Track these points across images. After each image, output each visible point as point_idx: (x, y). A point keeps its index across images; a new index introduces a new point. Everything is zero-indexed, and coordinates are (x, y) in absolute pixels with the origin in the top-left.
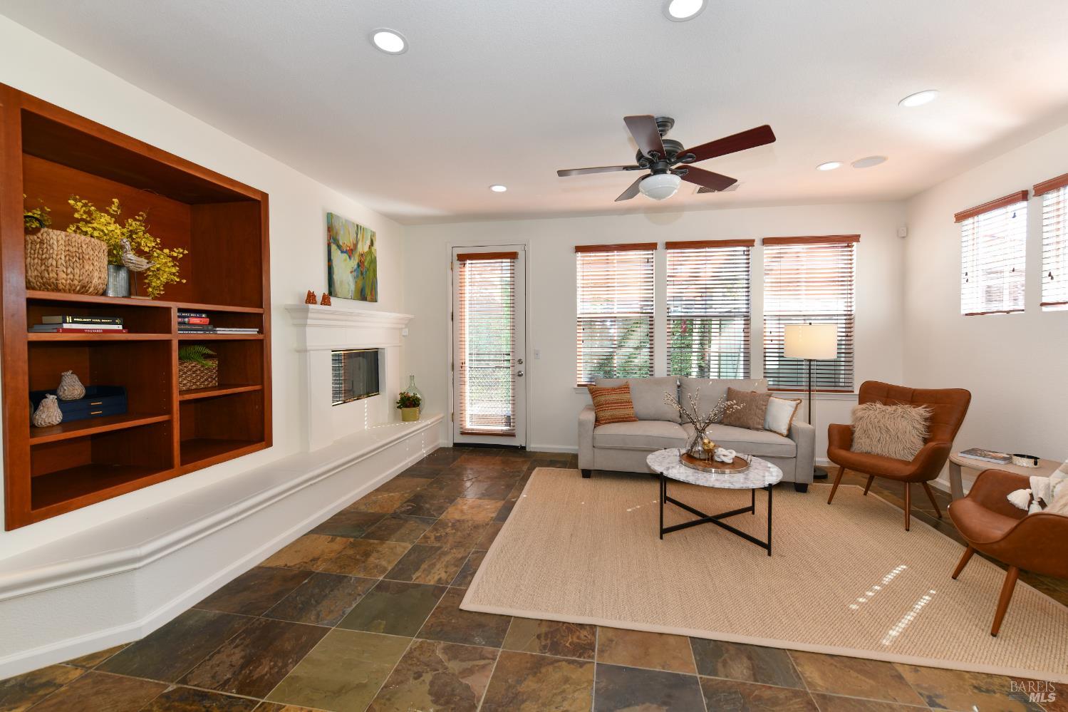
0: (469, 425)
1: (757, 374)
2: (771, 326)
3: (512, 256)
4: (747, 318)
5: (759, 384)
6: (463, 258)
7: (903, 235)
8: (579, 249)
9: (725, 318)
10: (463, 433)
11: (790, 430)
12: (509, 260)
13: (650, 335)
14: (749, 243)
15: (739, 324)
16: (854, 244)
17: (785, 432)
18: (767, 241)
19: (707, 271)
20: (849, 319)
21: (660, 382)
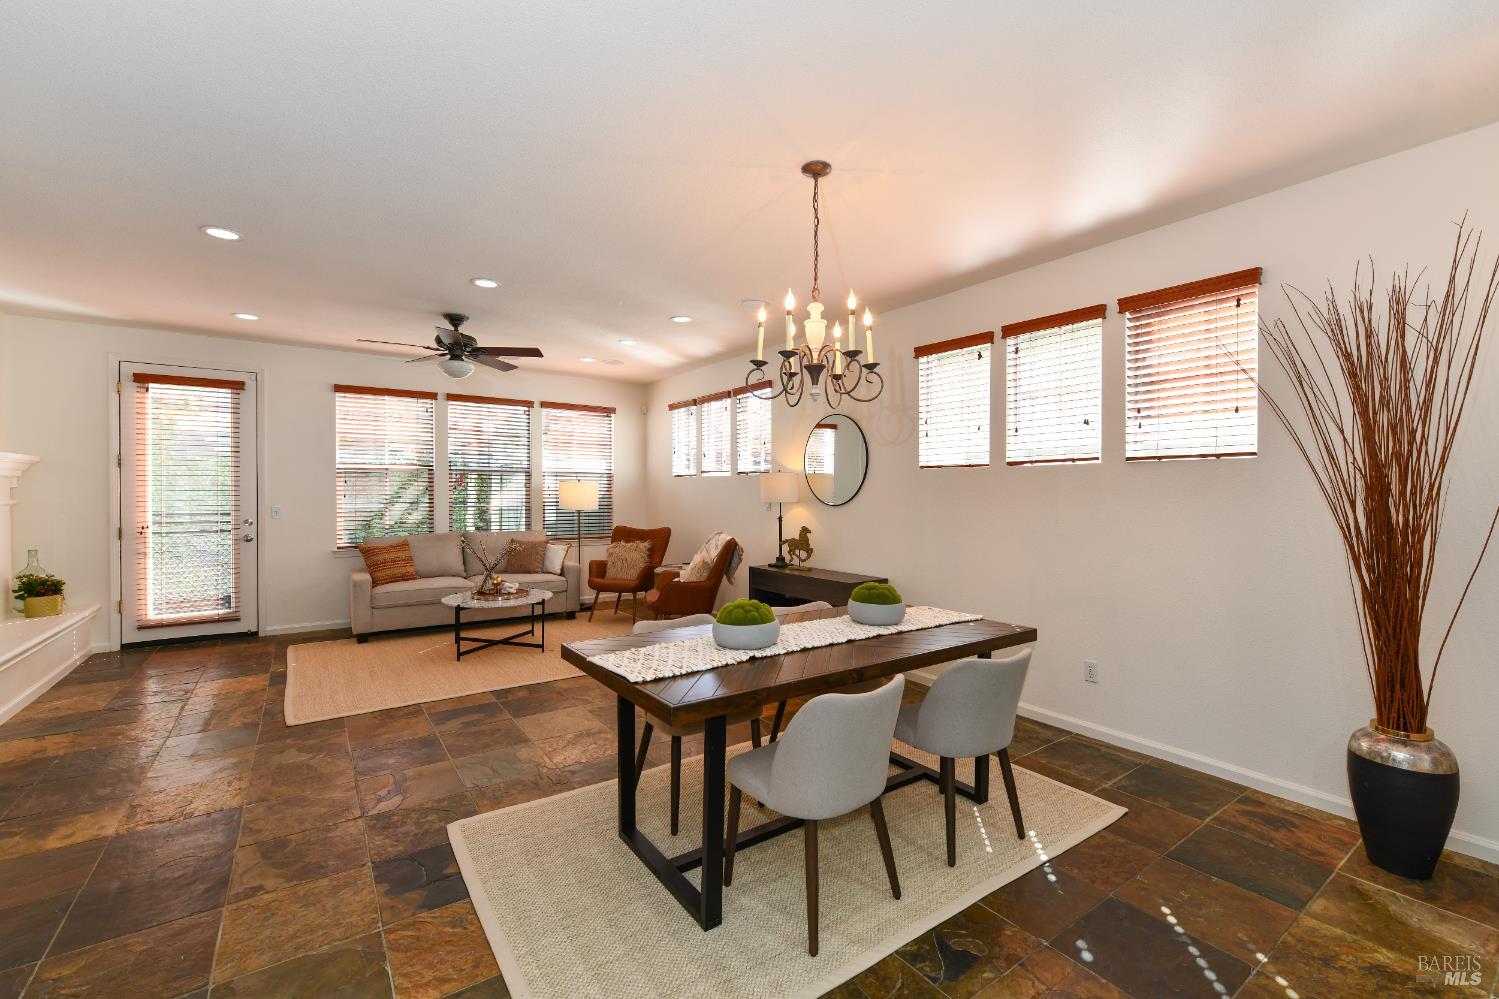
0: (152, 615)
1: (537, 526)
2: (549, 483)
3: (237, 386)
4: (528, 475)
5: (539, 534)
6: (142, 379)
7: (644, 411)
8: (339, 388)
9: (505, 472)
10: (140, 628)
11: (562, 569)
12: (230, 391)
13: (430, 489)
14: (529, 404)
15: (521, 478)
16: (613, 415)
17: (559, 572)
18: (544, 405)
19: (488, 427)
20: (610, 476)
21: (442, 538)
